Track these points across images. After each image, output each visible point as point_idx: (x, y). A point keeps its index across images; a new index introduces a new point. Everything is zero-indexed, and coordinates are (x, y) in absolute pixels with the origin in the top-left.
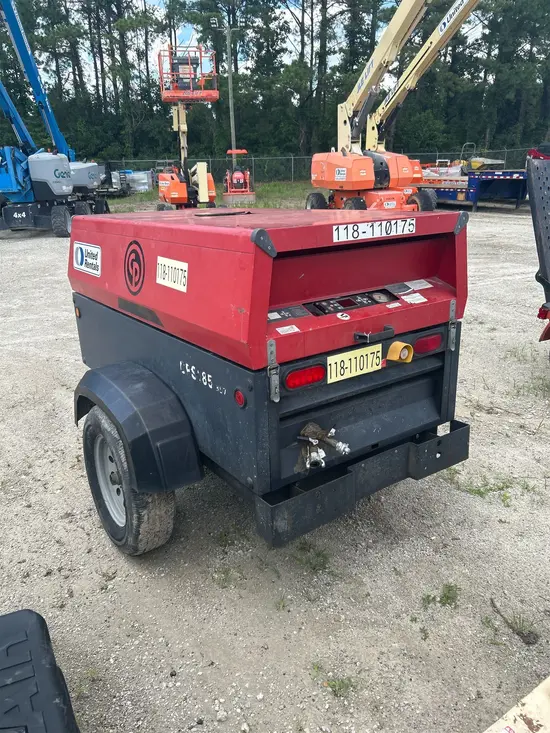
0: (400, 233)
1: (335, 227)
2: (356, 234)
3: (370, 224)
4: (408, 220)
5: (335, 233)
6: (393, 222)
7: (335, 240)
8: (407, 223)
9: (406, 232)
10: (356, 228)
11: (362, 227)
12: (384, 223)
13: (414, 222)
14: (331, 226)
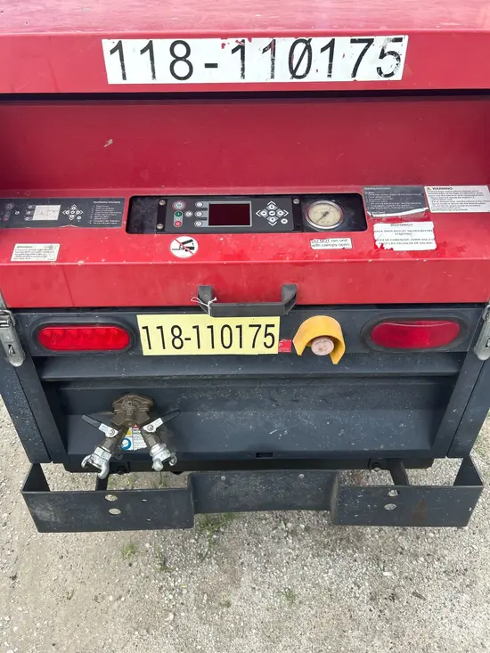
0: (342, 75)
1: (108, 45)
2: (181, 69)
3: (232, 43)
4: (379, 42)
5: (112, 62)
6: (318, 43)
7: (114, 77)
8: (374, 50)
9: (367, 74)
10: (180, 50)
11: (203, 50)
12: (283, 45)
13: (401, 48)
14: (96, 41)
